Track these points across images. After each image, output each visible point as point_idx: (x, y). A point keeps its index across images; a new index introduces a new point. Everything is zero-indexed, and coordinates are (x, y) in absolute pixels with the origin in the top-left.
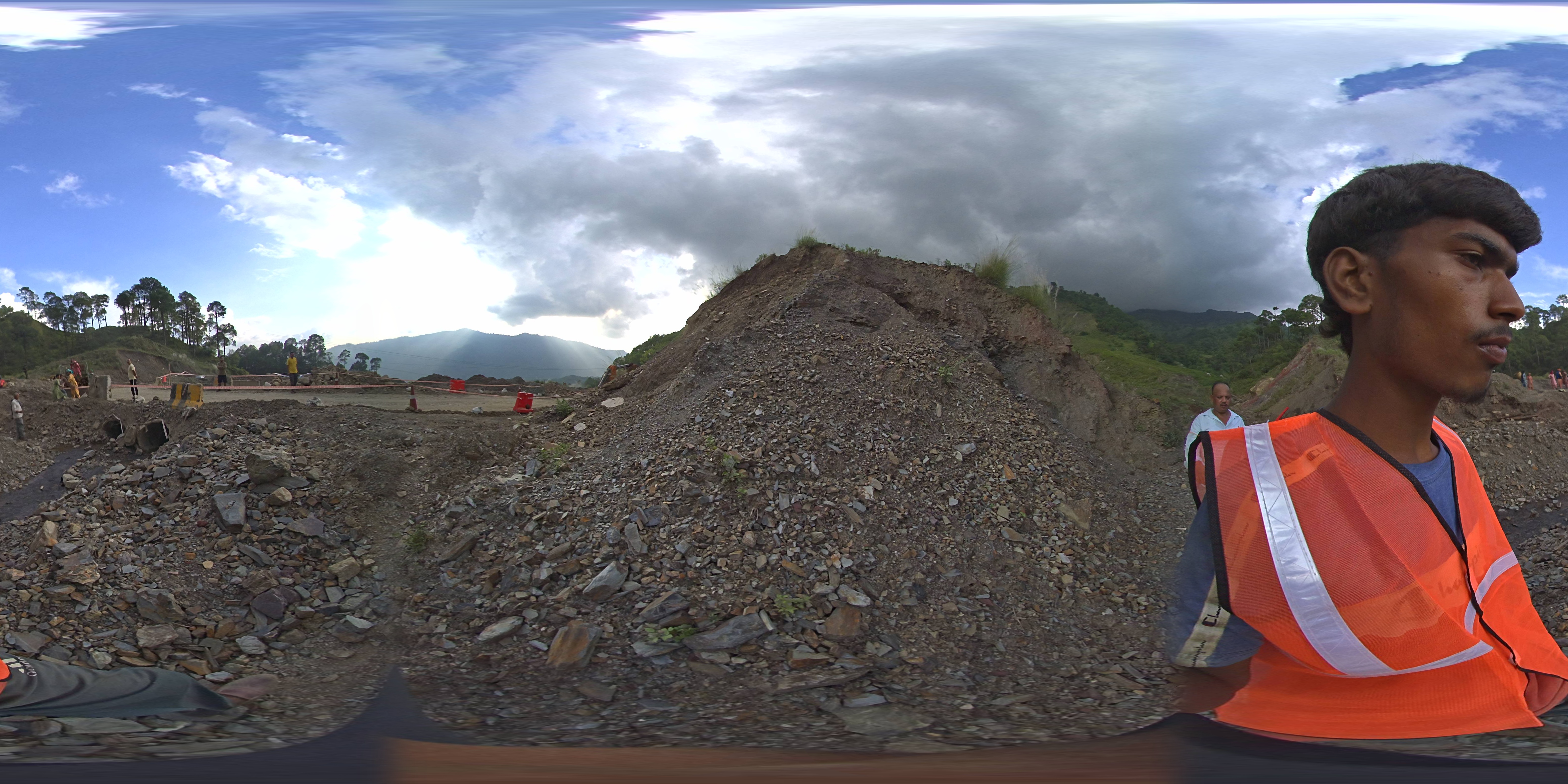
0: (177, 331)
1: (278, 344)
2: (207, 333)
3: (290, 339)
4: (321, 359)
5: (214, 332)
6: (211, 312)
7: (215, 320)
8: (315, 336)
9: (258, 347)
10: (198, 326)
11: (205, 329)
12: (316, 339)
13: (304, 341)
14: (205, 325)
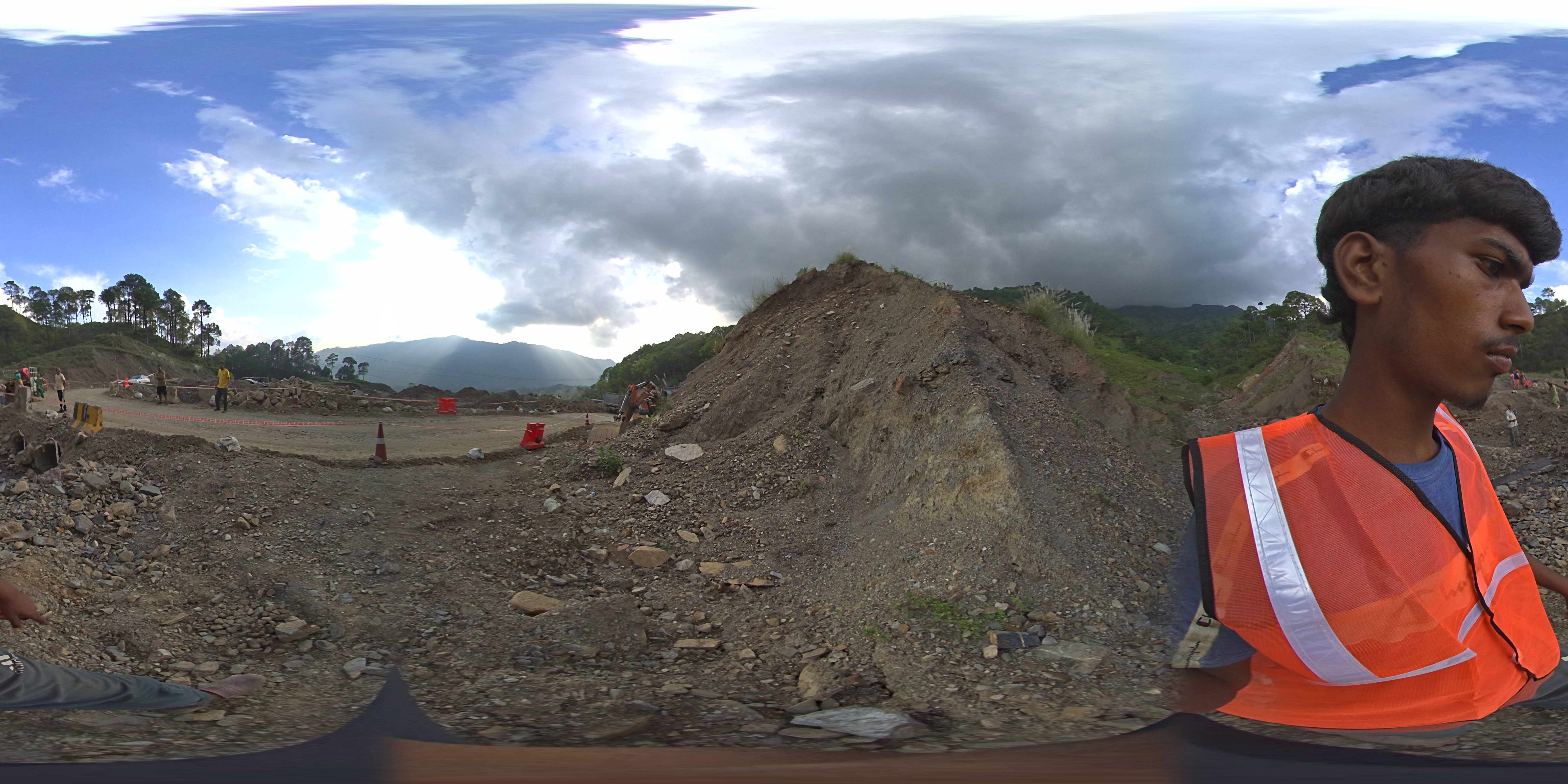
0: (163, 329)
1: (265, 345)
2: (192, 332)
3: (277, 341)
4: (308, 362)
6: (196, 311)
7: (200, 319)
8: (303, 338)
10: (183, 325)
11: (190, 328)
12: (304, 342)
13: (291, 343)
14: (191, 324)
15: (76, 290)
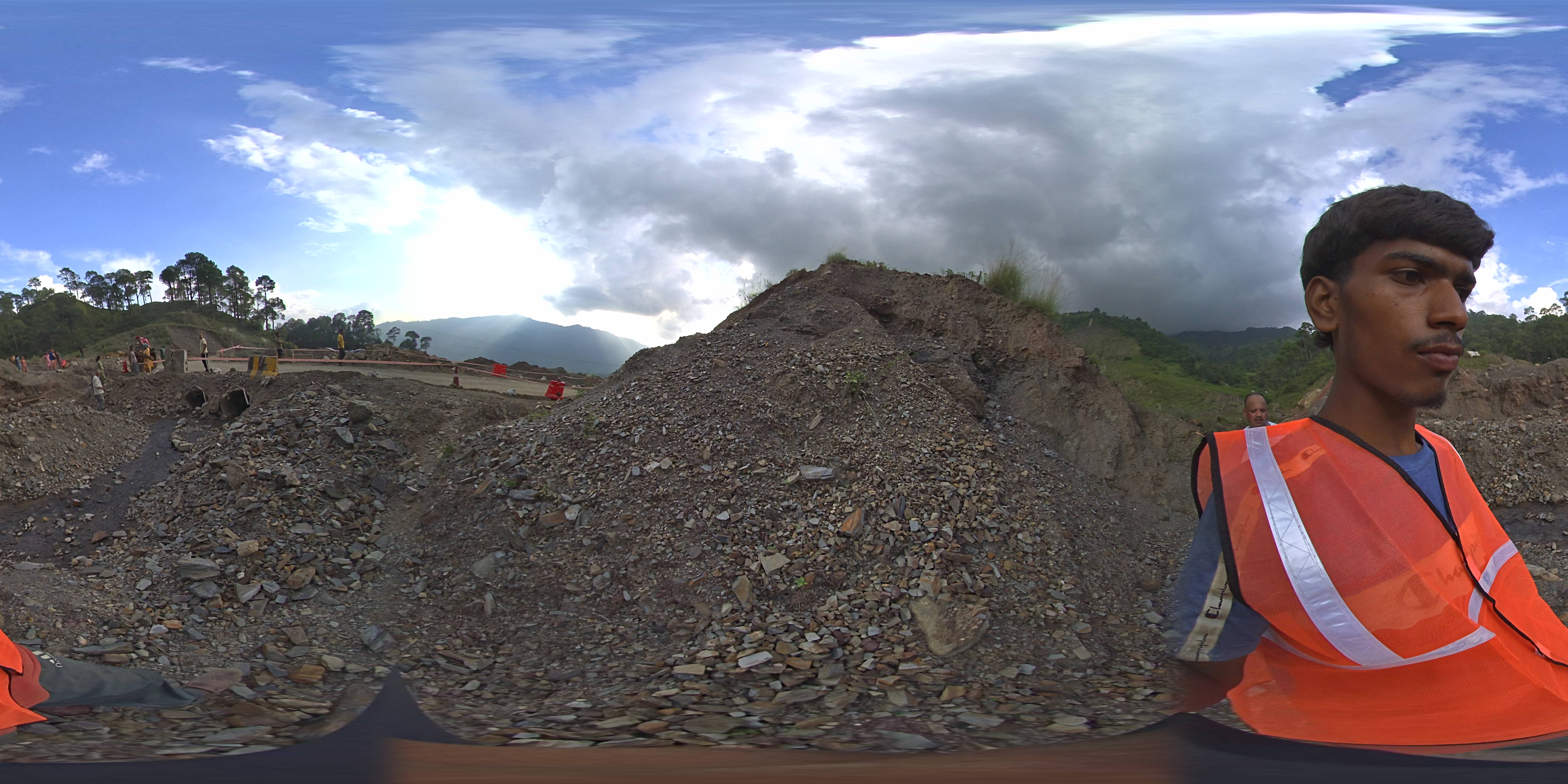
0: (224, 305)
1: (327, 319)
2: (255, 307)
3: (339, 314)
4: (369, 335)
5: (262, 306)
6: (260, 286)
7: (263, 294)
8: (365, 312)
9: (306, 322)
10: (246, 300)
11: (253, 303)
12: (365, 315)
13: (352, 316)
14: (253, 299)
15: (133, 271)
